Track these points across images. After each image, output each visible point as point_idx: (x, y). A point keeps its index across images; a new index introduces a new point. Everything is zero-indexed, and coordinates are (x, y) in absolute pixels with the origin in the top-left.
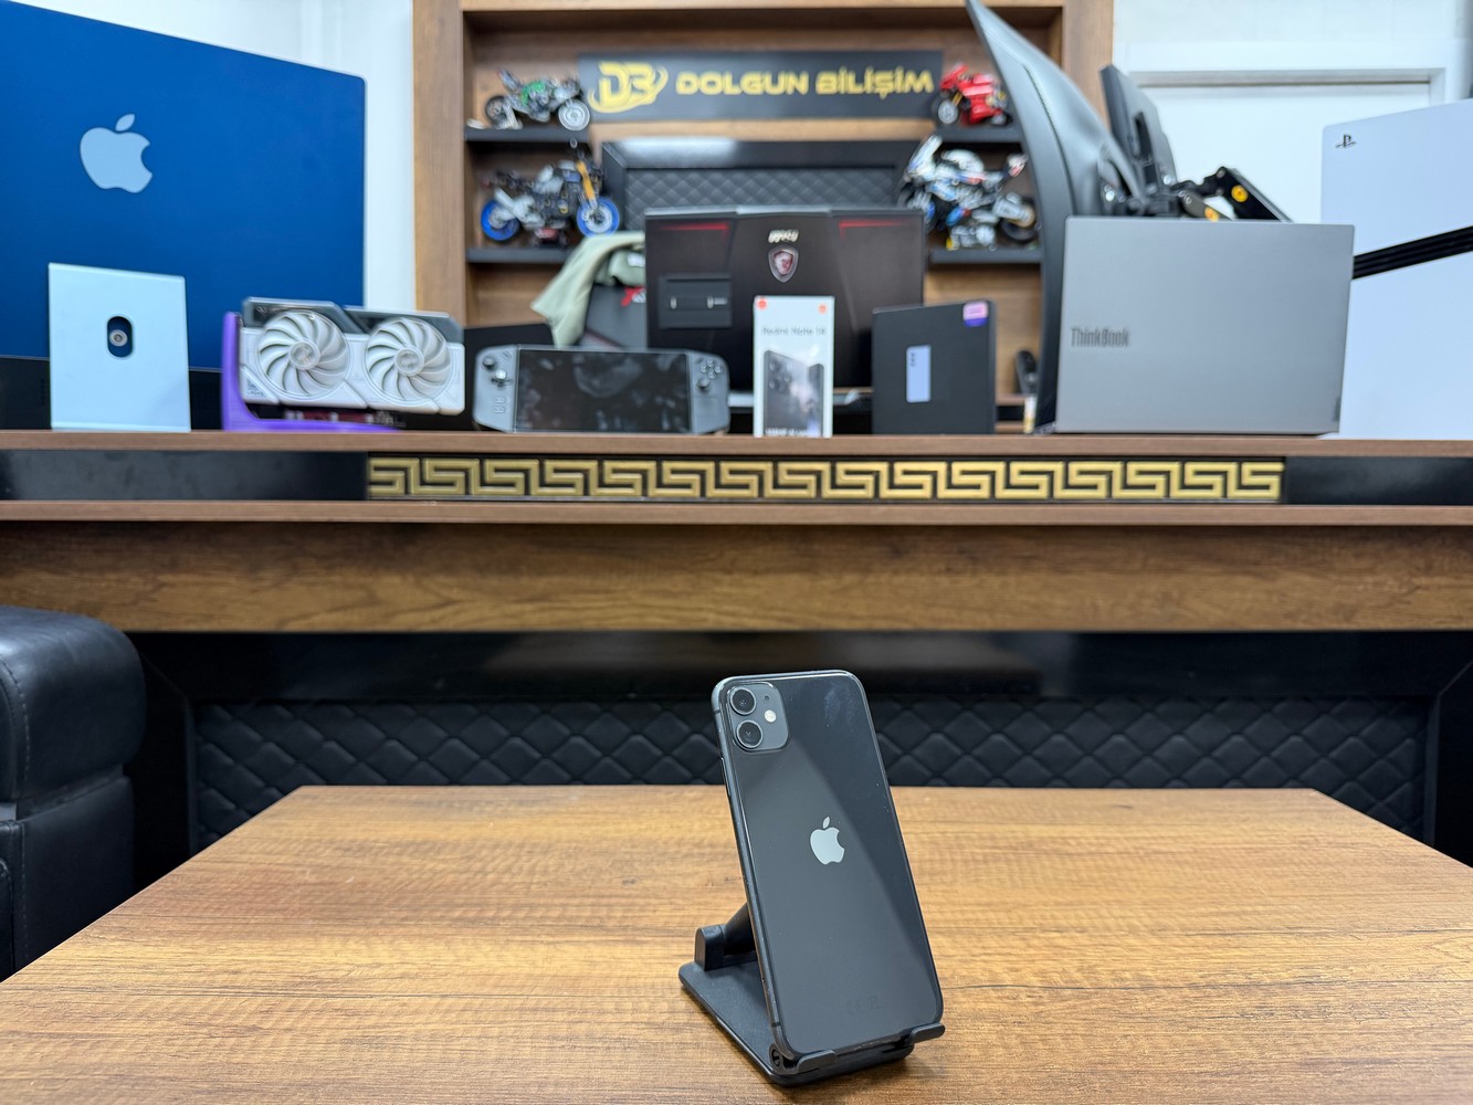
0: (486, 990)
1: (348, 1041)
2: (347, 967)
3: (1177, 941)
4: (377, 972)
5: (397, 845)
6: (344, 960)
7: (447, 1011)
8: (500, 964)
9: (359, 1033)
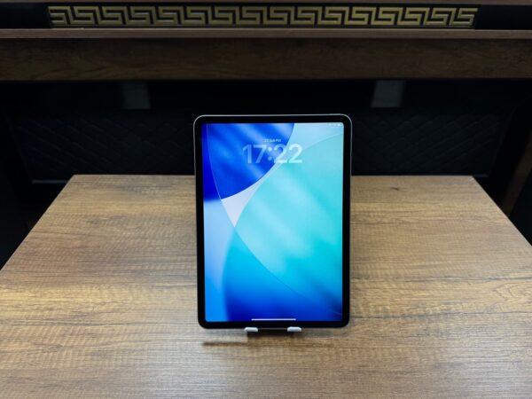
0: (144, 320)
1: (93, 354)
2: (93, 305)
3: (402, 285)
4: (104, 308)
5: (111, 219)
6: (91, 300)
7: (130, 334)
8: (149, 302)
9: (97, 349)
